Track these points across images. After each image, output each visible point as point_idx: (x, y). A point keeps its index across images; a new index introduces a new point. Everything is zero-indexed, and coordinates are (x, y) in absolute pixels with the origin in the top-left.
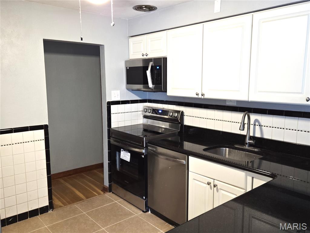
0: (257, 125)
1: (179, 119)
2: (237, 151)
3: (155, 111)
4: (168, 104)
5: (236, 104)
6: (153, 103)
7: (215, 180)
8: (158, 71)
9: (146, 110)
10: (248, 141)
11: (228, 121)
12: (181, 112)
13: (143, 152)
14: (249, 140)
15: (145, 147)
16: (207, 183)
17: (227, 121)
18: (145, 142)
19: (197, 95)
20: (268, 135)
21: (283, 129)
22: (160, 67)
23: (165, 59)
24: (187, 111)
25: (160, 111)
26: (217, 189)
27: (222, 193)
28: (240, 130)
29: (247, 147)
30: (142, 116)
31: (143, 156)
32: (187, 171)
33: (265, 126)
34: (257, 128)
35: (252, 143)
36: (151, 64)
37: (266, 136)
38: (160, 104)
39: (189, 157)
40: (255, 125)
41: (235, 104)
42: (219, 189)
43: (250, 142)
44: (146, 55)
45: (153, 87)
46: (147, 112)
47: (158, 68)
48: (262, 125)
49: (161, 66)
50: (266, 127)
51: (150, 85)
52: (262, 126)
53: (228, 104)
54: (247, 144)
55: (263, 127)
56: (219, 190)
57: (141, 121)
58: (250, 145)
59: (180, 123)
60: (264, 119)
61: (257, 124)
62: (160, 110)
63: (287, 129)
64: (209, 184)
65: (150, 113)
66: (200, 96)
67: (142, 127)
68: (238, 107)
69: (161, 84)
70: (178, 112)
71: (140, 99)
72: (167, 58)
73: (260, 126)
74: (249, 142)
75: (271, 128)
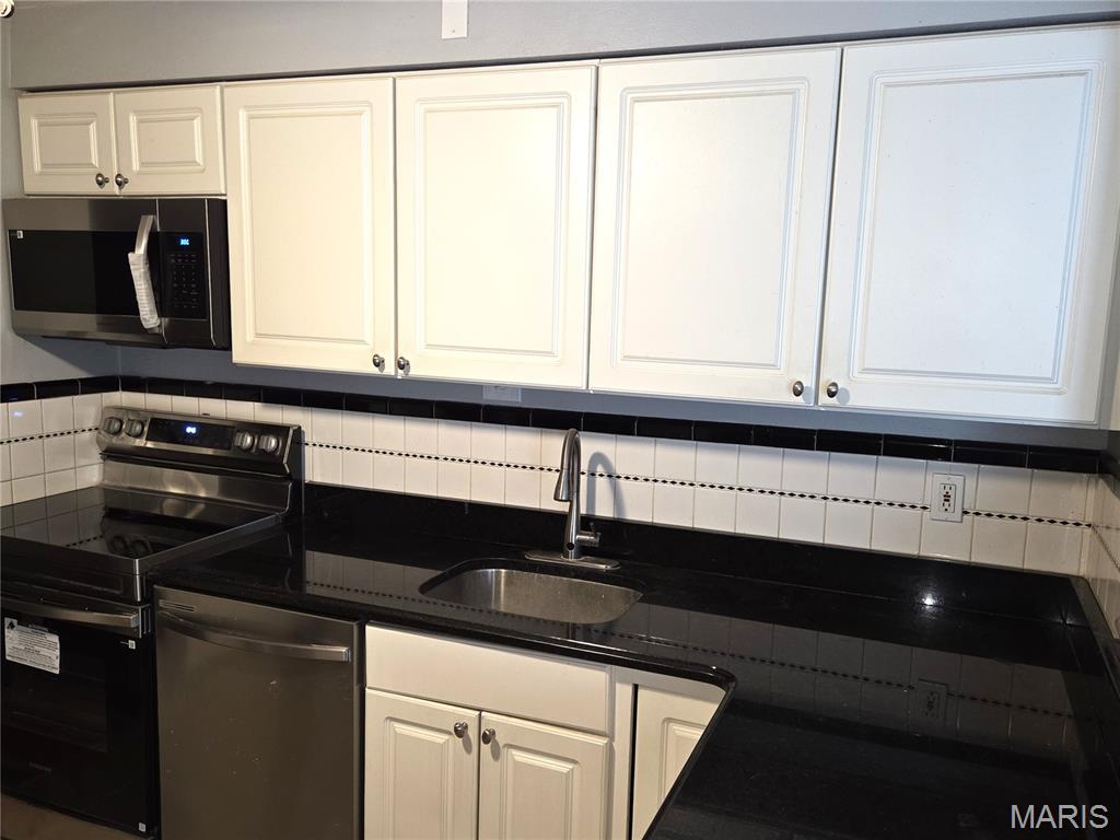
0: (601, 475)
1: (285, 461)
2: (536, 575)
3: (164, 427)
4: (227, 398)
5: (520, 400)
6: (150, 392)
7: (483, 714)
8: (183, 258)
9: (114, 422)
10: (574, 536)
11: (493, 464)
12: (291, 431)
13: (133, 625)
14: (577, 533)
15: (140, 604)
16: (453, 731)
17: (488, 463)
18: (141, 579)
19: (377, 365)
20: (642, 507)
21: (692, 485)
22: (197, 240)
23: (219, 208)
24: (316, 425)
25: (191, 430)
26: (496, 745)
27: (517, 758)
28: (556, 499)
29: (571, 559)
30: (96, 453)
31: (132, 644)
32: (356, 688)
33: (627, 478)
34: (602, 484)
35: (588, 541)
36: (147, 224)
37: (633, 514)
38: (187, 395)
39: (368, 629)
40: (593, 475)
41: (516, 401)
42: (501, 745)
43: (583, 541)
44: (119, 184)
45: (160, 326)
46: (123, 434)
47: (185, 242)
48: (619, 473)
49: (202, 236)
50: (631, 482)
51: (149, 315)
52: (619, 477)
53: (489, 398)
54: (571, 546)
55: (622, 481)
56: (504, 751)
57: (92, 473)
58: (584, 550)
59: (289, 477)
60: (627, 454)
61: (600, 469)
62: (192, 424)
63: (703, 485)
64: (460, 731)
65: (138, 436)
66: (390, 369)
67: (98, 499)
68: (528, 410)
69: (206, 315)
70: (279, 430)
71: (83, 375)
72: (225, 201)
73: (610, 476)
74: (578, 541)
75: (650, 484)
